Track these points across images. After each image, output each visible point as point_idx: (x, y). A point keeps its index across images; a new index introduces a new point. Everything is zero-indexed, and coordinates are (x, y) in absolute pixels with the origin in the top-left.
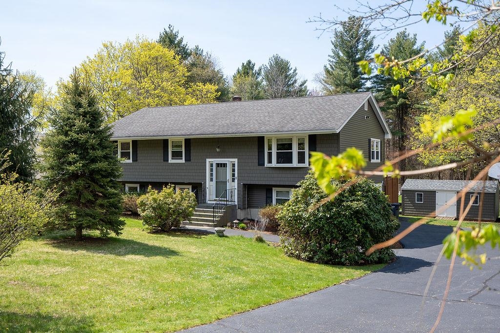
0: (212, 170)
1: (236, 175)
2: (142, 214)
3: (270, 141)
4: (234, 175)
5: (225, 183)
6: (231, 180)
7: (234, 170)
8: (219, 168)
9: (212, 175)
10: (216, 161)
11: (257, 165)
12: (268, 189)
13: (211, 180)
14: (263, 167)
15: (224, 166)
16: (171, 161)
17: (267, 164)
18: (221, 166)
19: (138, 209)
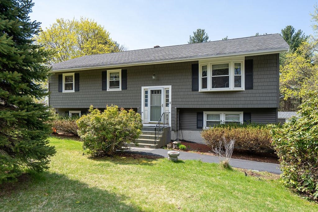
0: (146, 97)
1: (170, 100)
2: (82, 136)
3: (204, 67)
4: (167, 100)
5: (160, 107)
6: (165, 105)
7: (167, 96)
8: (154, 94)
9: (146, 101)
10: (150, 88)
11: (191, 90)
12: (199, 112)
13: (146, 105)
14: (197, 92)
15: (158, 93)
16: (108, 89)
17: (201, 89)
18: (155, 93)
19: (78, 131)
